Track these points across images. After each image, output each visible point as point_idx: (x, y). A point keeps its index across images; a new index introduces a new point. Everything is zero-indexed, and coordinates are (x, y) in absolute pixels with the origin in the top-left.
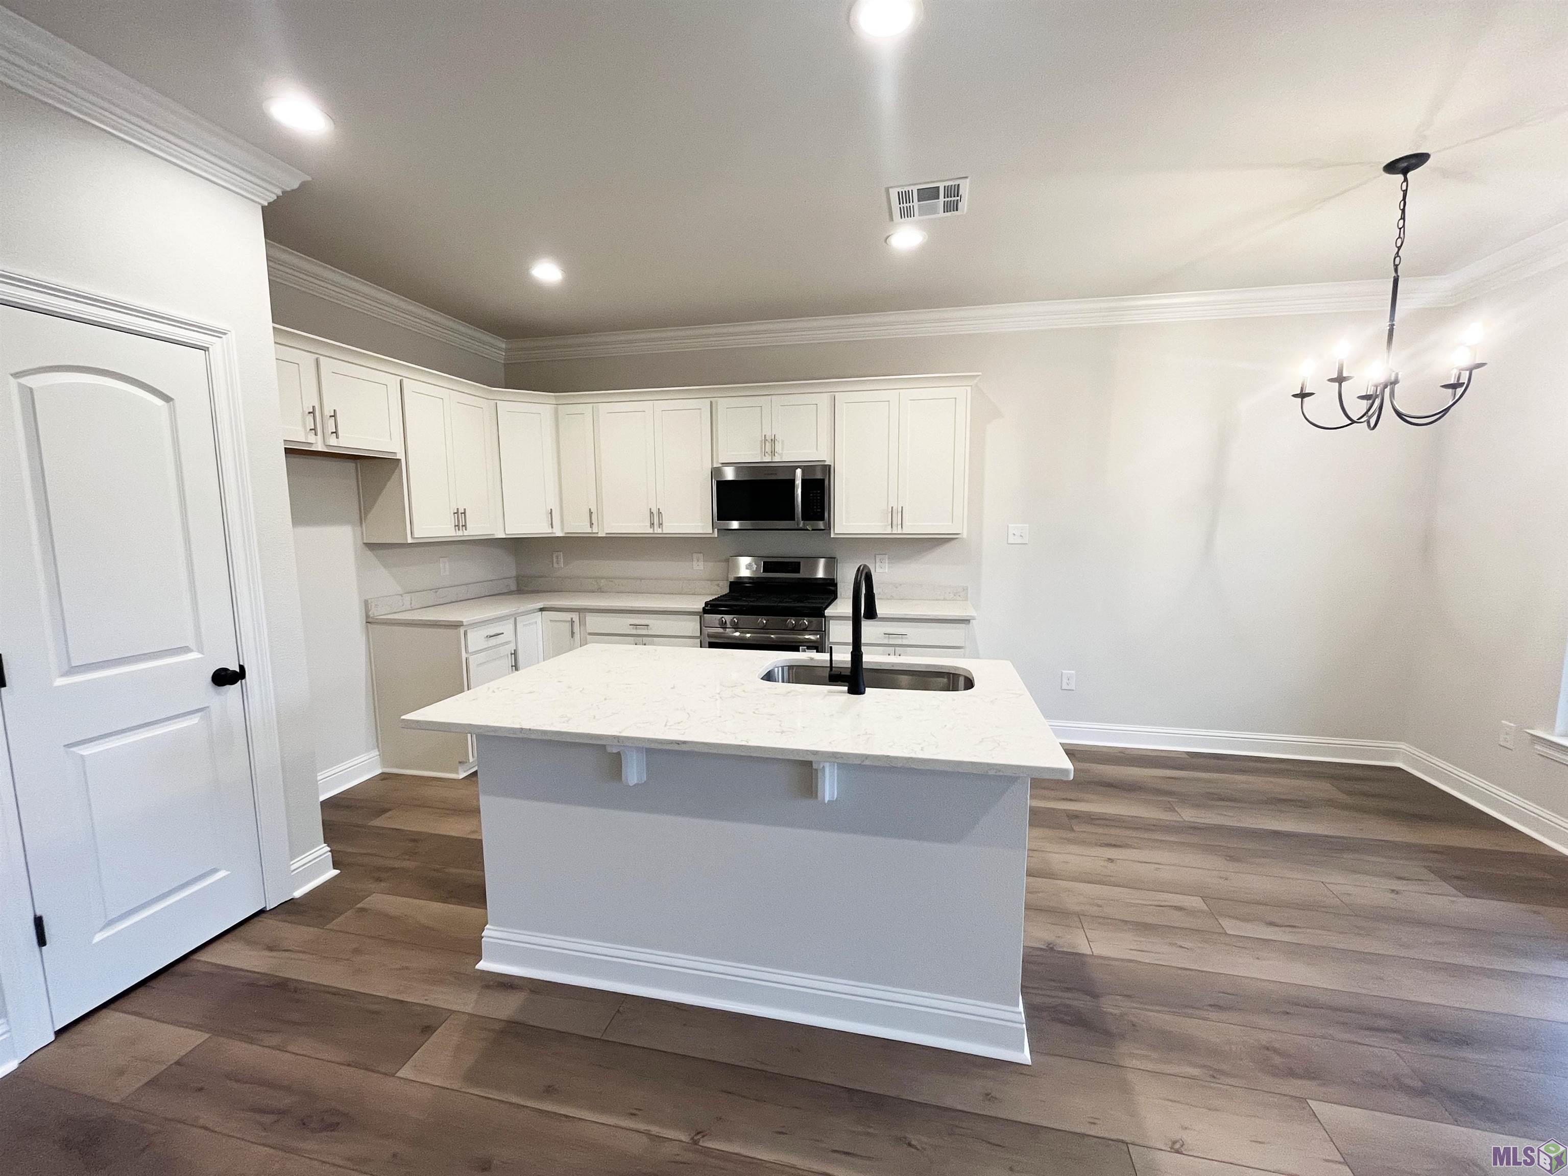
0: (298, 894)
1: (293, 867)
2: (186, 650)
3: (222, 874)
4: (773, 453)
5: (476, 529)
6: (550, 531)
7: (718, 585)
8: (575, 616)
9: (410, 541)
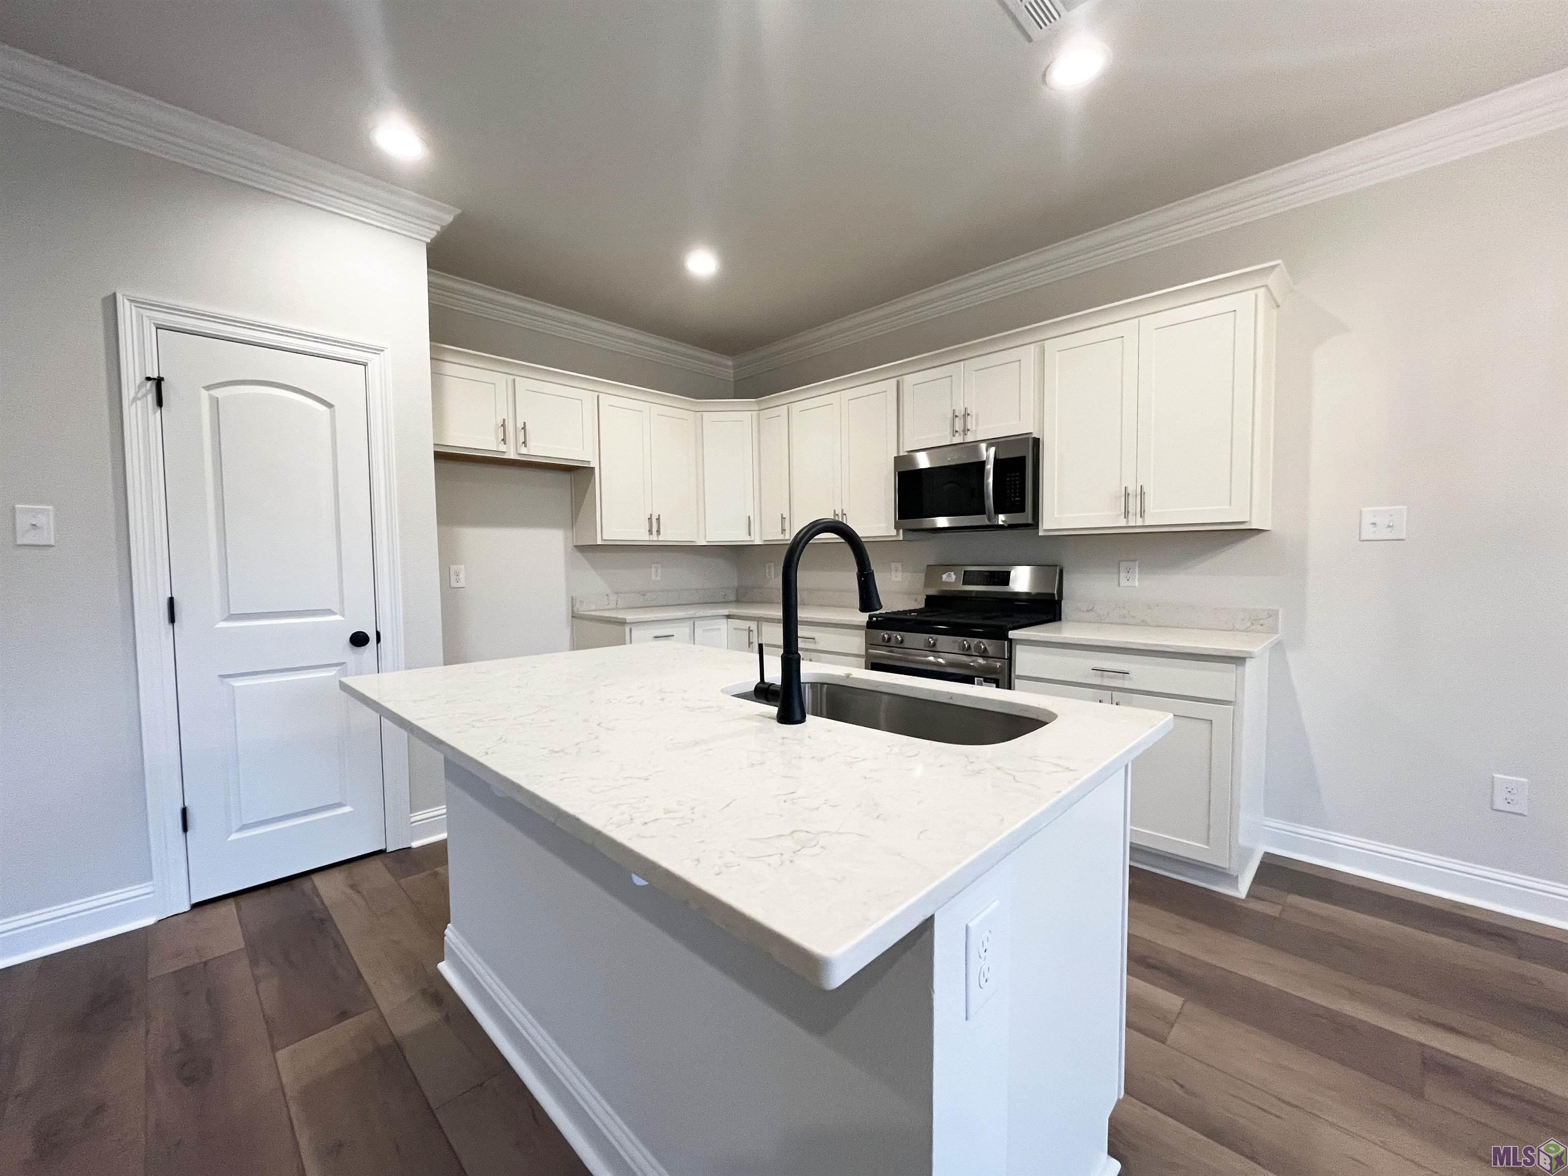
0: (415, 844)
1: (413, 819)
2: (330, 612)
3: (347, 809)
4: (966, 431)
5: (671, 535)
6: (748, 538)
7: (916, 600)
8: (753, 625)
9: (599, 543)
